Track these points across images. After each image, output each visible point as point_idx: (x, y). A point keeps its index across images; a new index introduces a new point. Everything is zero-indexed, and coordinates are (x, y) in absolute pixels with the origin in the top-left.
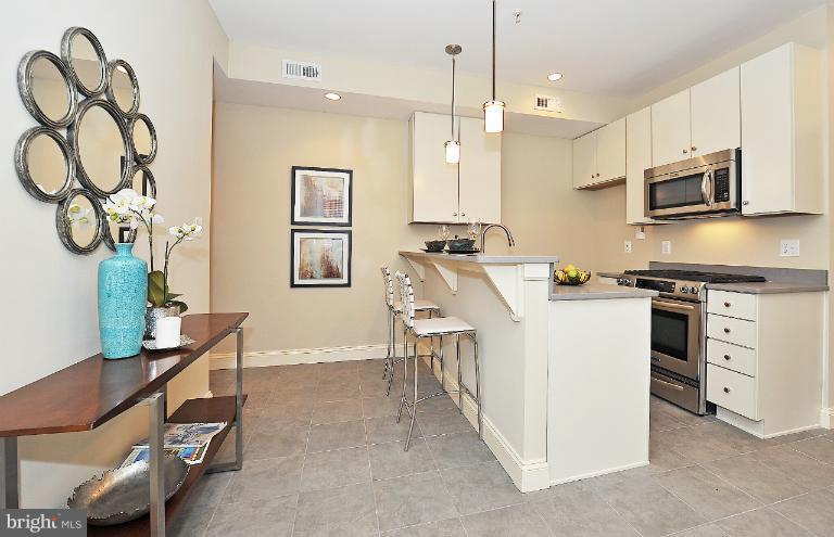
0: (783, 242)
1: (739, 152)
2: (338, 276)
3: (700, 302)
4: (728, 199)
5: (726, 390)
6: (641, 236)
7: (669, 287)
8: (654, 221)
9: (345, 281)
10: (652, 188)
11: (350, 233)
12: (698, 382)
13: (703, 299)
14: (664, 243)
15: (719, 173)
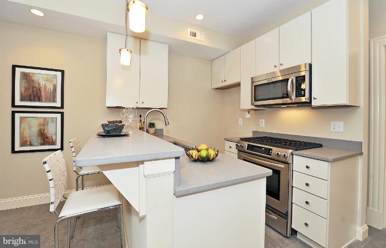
0: (332, 123)
1: (310, 66)
2: (54, 143)
3: (289, 164)
4: (304, 96)
5: (306, 224)
6: (248, 116)
7: (268, 151)
8: (256, 108)
9: (58, 146)
10: (256, 88)
11: (62, 114)
12: (287, 216)
13: (290, 161)
14: (261, 120)
15: (299, 79)
